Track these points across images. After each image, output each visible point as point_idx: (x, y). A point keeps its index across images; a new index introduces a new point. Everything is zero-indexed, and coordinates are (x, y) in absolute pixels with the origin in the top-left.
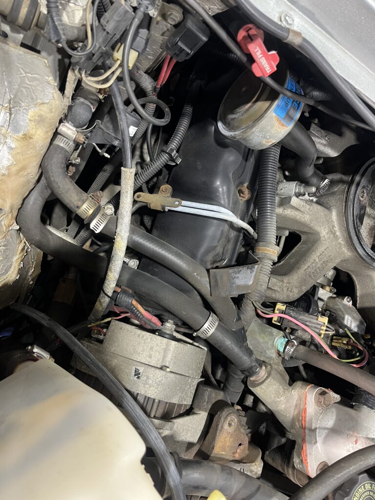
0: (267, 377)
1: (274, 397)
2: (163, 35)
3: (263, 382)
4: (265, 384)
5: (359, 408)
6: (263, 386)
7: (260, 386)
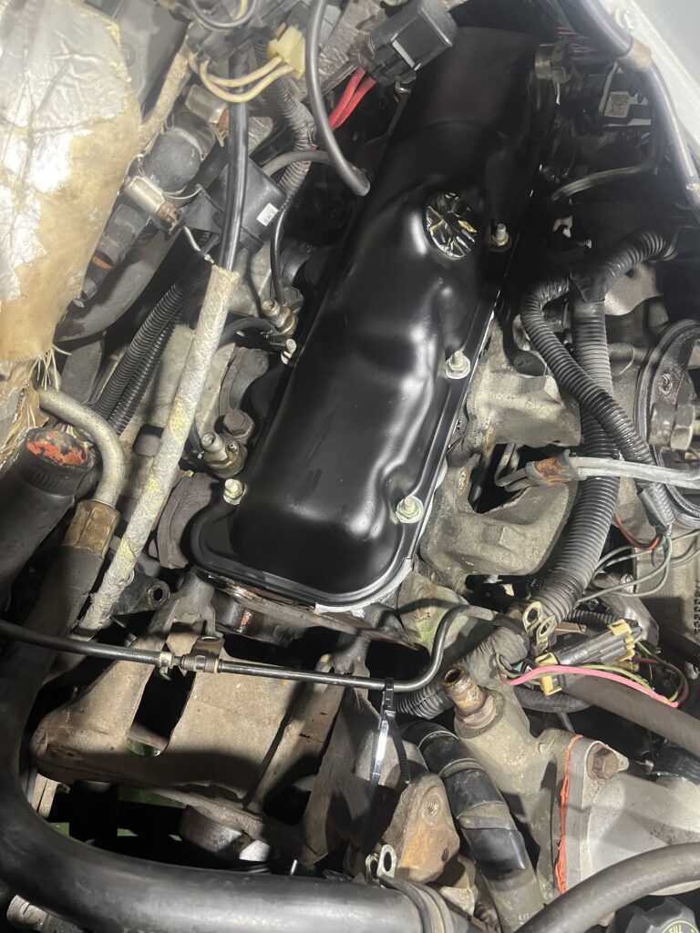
0: (496, 717)
1: (507, 758)
2: (359, 26)
3: (488, 728)
4: (494, 731)
5: (671, 781)
6: (488, 735)
7: (483, 735)
